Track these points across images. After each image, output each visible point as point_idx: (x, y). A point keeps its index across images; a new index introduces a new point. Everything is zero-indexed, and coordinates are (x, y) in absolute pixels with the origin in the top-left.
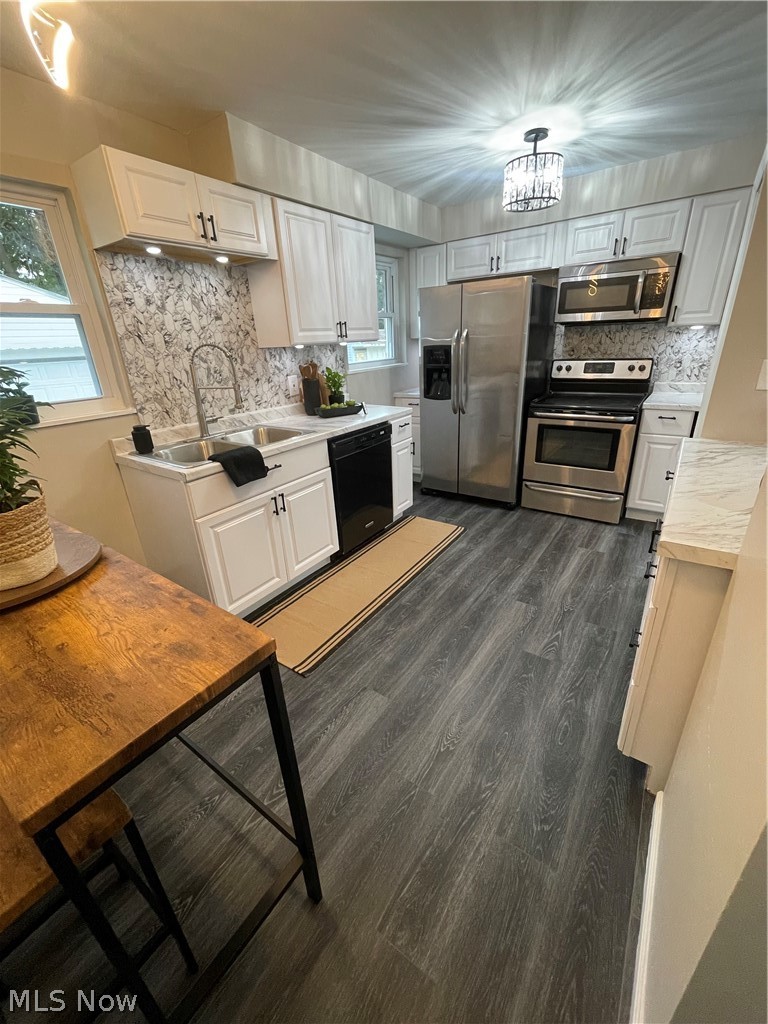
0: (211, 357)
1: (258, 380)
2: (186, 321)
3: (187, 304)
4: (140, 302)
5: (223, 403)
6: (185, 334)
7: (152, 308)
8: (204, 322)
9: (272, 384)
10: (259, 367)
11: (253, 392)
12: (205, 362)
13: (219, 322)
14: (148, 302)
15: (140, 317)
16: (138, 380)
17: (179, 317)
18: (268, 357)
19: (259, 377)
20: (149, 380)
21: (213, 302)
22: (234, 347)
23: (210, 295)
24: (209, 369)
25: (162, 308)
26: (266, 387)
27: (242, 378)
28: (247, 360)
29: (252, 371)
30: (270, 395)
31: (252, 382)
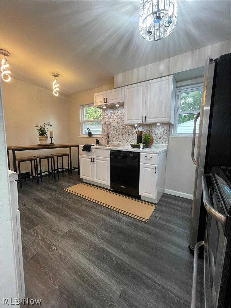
0: (118, 128)
1: (129, 135)
2: (114, 120)
3: (115, 117)
4: (107, 117)
5: (118, 139)
6: (113, 123)
7: (109, 118)
8: (118, 120)
9: (133, 136)
10: (130, 131)
11: (127, 138)
12: (116, 129)
13: (121, 120)
14: (108, 117)
15: (106, 120)
16: (103, 132)
17: (113, 119)
18: (133, 129)
19: (129, 134)
20: (105, 132)
21: (121, 115)
22: (124, 126)
23: (121, 114)
24: (117, 131)
25: (110, 118)
26: (131, 137)
27: (124, 134)
28: (127, 129)
29: (127, 132)
30: (132, 139)
31: (127, 135)
